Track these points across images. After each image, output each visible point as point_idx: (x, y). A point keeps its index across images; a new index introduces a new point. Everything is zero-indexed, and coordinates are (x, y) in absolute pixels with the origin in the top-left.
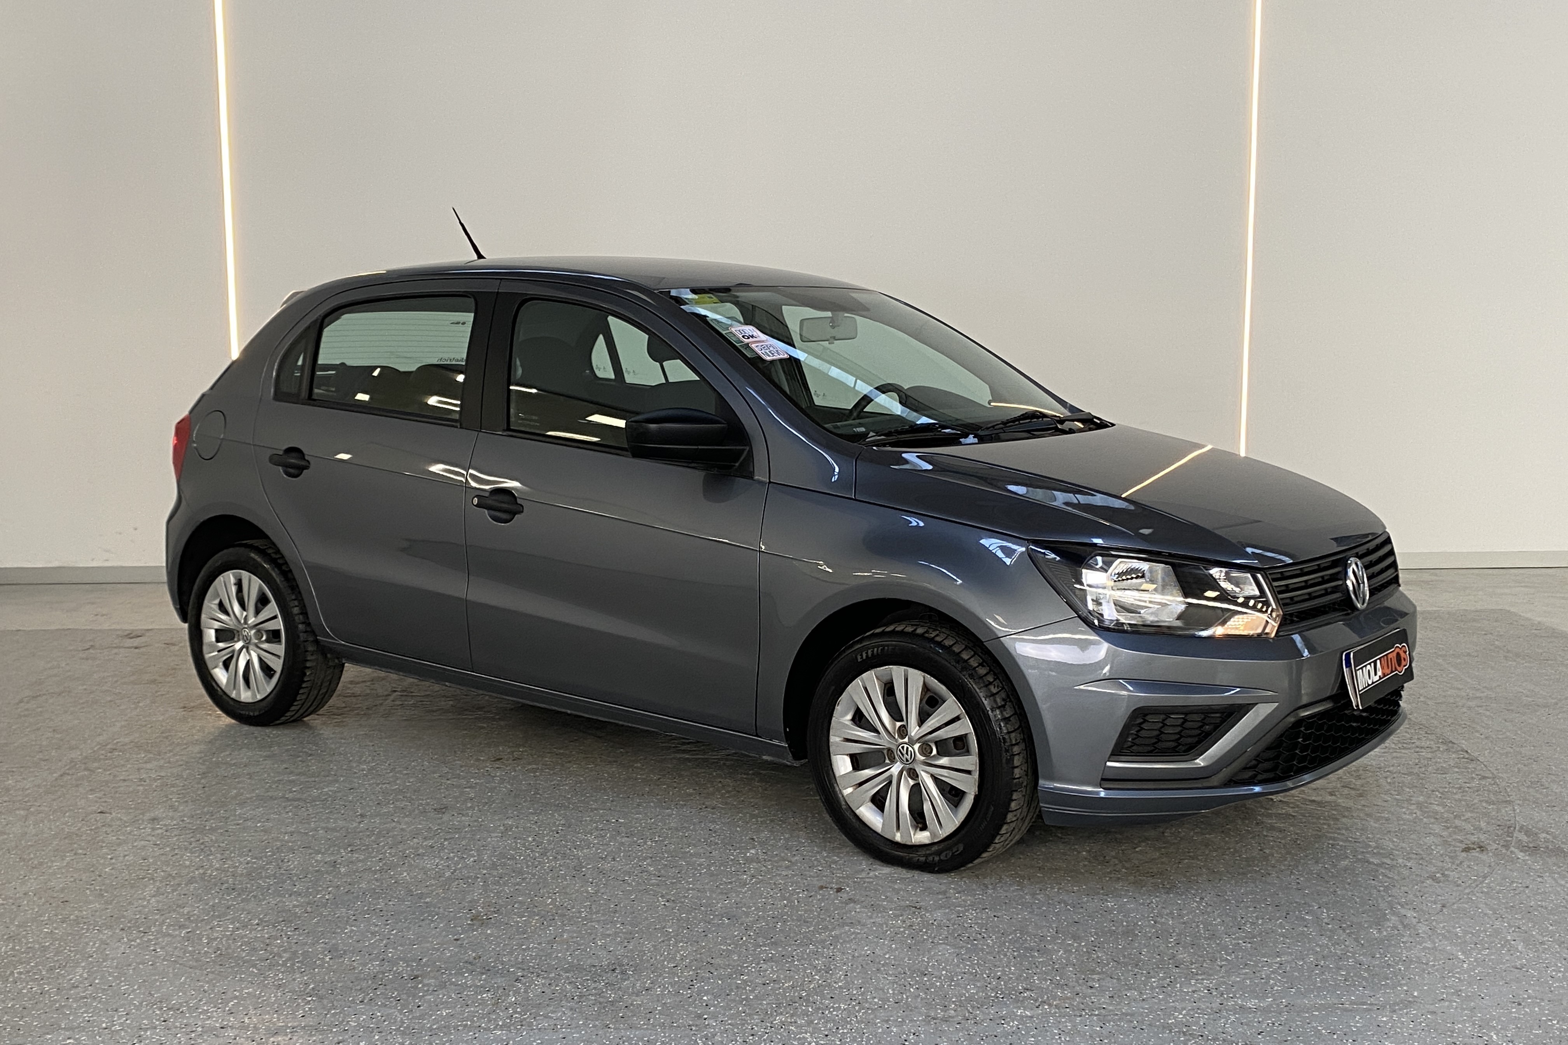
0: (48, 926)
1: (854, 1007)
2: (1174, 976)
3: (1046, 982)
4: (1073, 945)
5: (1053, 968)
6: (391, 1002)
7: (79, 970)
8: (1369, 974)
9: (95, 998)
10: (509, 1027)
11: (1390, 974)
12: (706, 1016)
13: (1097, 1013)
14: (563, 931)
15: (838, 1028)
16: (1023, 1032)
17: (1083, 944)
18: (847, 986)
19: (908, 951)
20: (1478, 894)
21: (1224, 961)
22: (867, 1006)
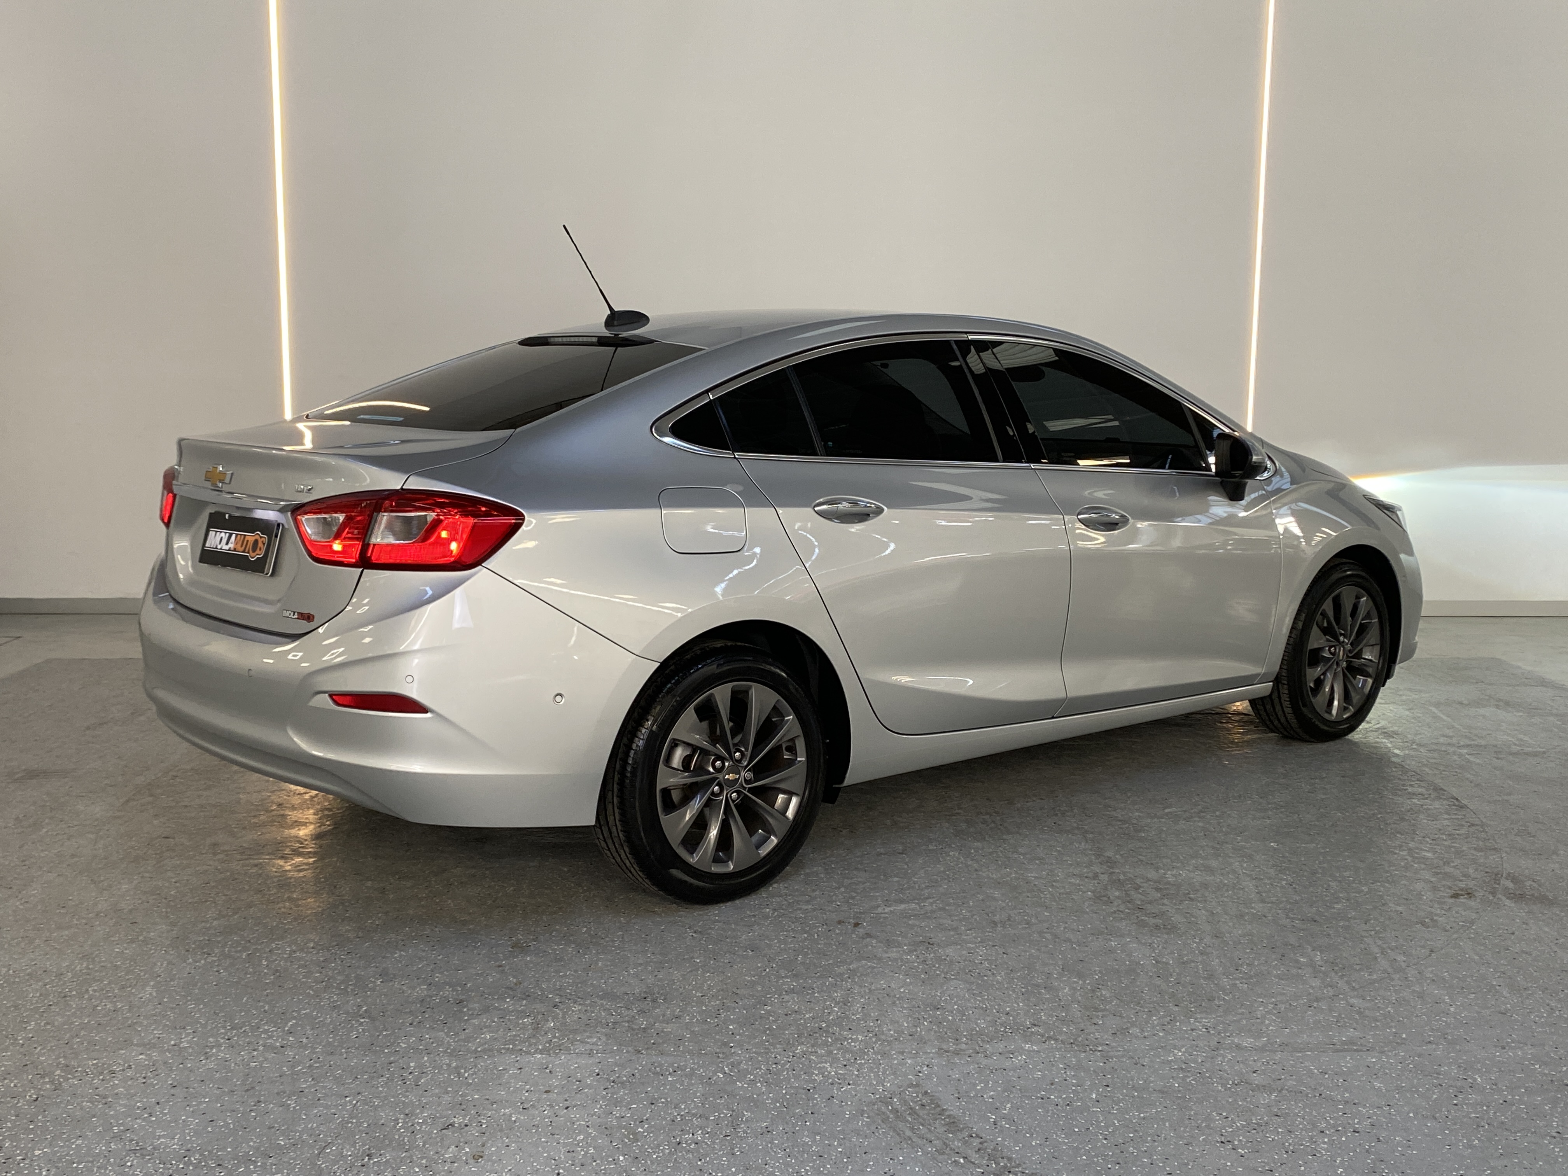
0: (118, 946)
1: (871, 1038)
2: (1174, 1014)
4: (1078, 983)
5: (1059, 1005)
6: (438, 1025)
7: (148, 989)
8: (1359, 1016)
9: (164, 1016)
10: (549, 1051)
11: (1379, 1016)
12: (732, 1045)
13: (1100, 1049)
14: (599, 960)
15: (856, 1059)
16: (1031, 1066)
17: (1088, 981)
18: (865, 1018)
19: (921, 985)
20: (1462, 940)
21: (1221, 1000)
22: (883, 1037)
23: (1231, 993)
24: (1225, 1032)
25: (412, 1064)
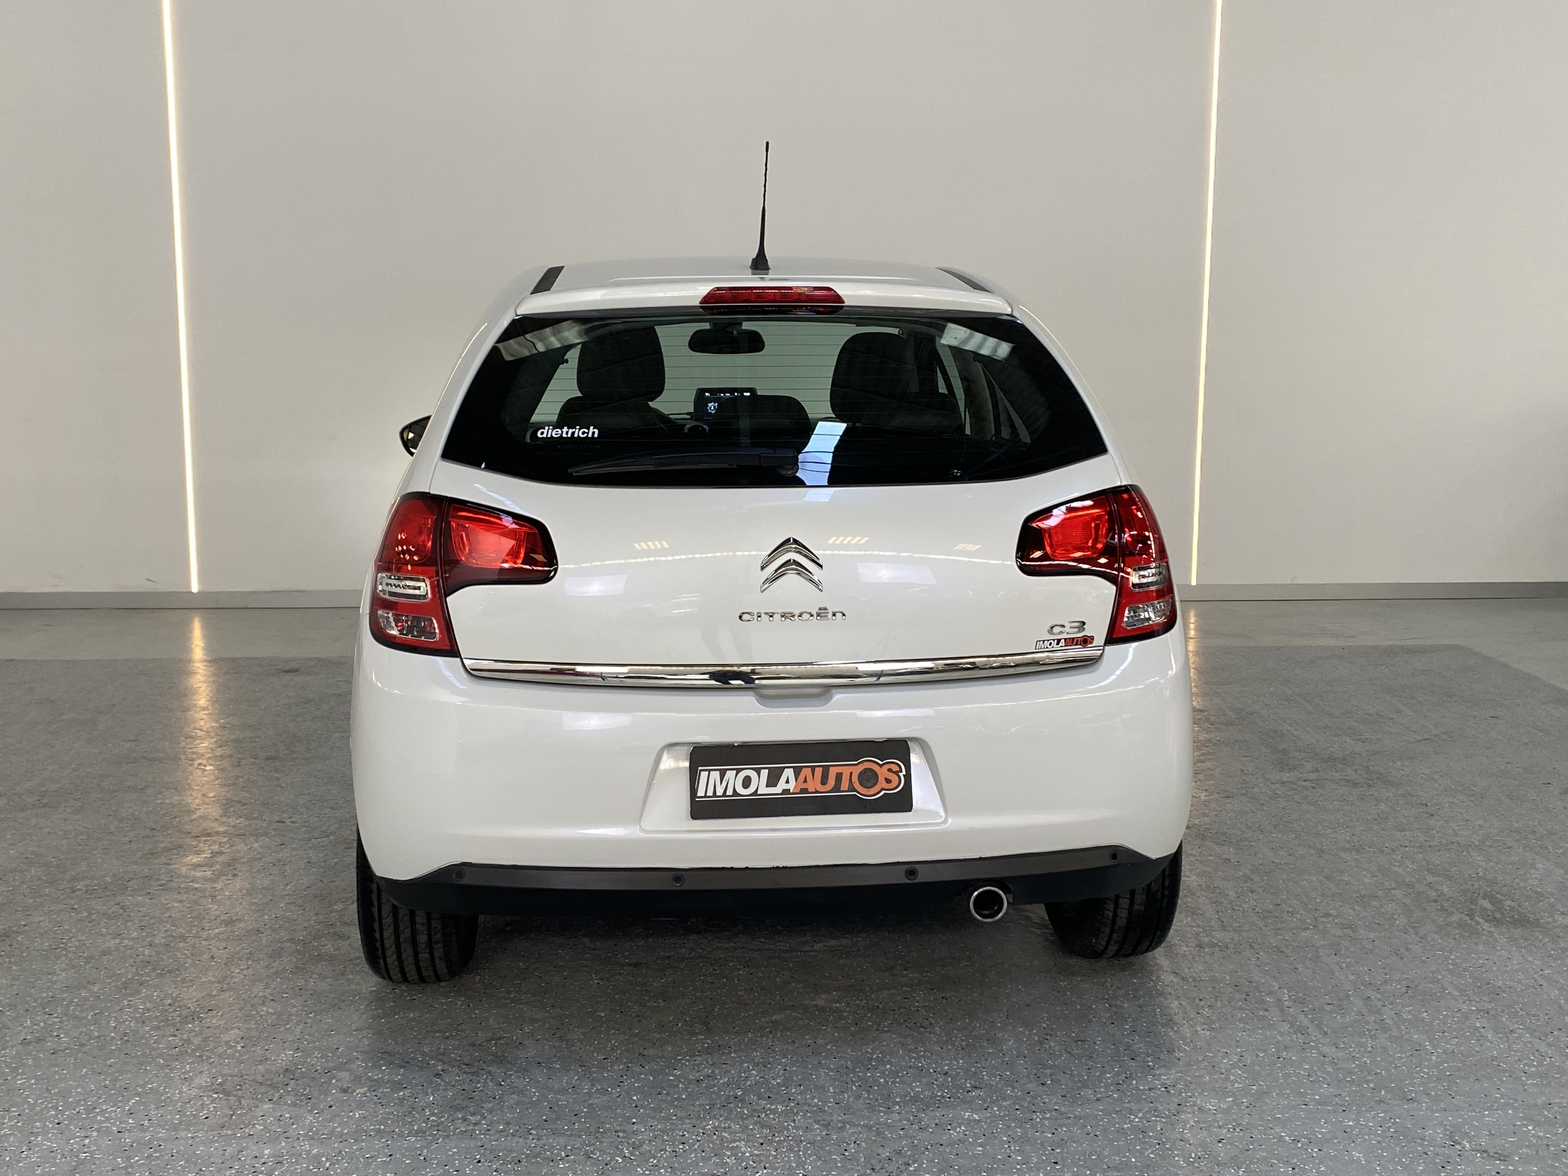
2: (1130, 1071)
3: (995, 1077)
4: (1025, 1033)
5: (1003, 1062)
8: (1333, 1068)
11: (1355, 1068)
12: (634, 1120)
13: (1048, 1115)
15: (774, 1135)
16: (971, 1140)
17: (1035, 1031)
18: (786, 1083)
19: (851, 1040)
20: (1443, 973)
21: (1181, 1052)
22: (806, 1108)
23: (1192, 1041)
24: (1186, 1093)
25: (266, 1152)
